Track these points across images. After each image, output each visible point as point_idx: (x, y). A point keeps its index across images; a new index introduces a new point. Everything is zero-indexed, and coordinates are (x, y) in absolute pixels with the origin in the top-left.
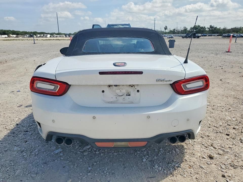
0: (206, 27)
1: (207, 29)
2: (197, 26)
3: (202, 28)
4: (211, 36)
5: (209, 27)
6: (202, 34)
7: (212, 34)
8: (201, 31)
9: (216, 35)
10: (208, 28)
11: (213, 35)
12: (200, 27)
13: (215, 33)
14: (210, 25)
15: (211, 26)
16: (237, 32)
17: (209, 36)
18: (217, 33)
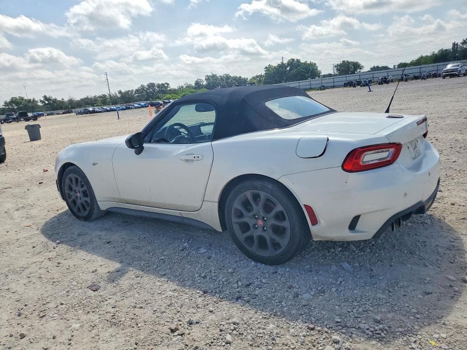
0: (37, 99)
1: (40, 104)
2: (18, 98)
3: (29, 101)
4: (52, 114)
5: (42, 99)
6: (33, 112)
7: (53, 112)
8: (30, 107)
9: (61, 112)
10: (41, 101)
11: (55, 112)
12: (26, 100)
13: (57, 109)
14: (43, 96)
15: (45, 97)
16: (93, 105)
17: (48, 115)
18: (61, 108)
